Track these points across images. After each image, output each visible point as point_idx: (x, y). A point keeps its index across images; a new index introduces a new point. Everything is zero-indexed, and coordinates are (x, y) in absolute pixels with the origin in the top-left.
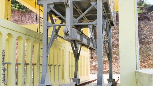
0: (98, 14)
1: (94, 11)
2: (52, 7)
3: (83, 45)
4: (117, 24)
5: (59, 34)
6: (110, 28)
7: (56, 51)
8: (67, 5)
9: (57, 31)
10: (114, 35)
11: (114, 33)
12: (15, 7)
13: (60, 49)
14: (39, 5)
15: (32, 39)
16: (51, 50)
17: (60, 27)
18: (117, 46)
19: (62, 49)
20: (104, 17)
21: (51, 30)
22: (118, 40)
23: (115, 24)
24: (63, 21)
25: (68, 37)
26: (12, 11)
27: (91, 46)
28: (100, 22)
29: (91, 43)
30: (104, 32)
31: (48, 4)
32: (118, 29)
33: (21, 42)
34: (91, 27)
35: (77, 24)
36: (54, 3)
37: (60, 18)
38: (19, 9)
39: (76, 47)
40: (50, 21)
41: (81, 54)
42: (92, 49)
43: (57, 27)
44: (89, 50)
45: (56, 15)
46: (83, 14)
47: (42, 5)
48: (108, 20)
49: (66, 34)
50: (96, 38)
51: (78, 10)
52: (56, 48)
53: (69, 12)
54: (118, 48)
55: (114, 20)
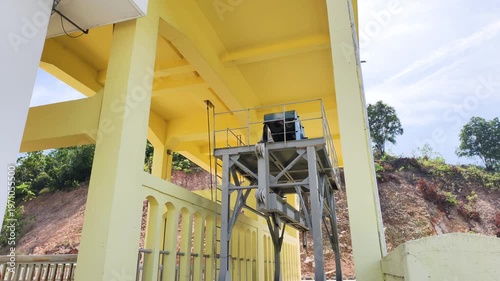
0: (309, 171)
1: (304, 164)
2: (235, 159)
3: (288, 221)
4: (344, 190)
5: (248, 203)
6: (331, 193)
7: (242, 234)
8: (260, 155)
9: (243, 199)
10: (340, 209)
11: (339, 204)
12: (177, 165)
13: (248, 230)
14: (217, 157)
15: (204, 213)
16: (235, 231)
17: (249, 190)
18: (346, 228)
19: (252, 230)
20: (321, 174)
21: (234, 195)
22: (347, 218)
23: (339, 186)
24: (254, 181)
25: (262, 206)
26: (173, 172)
27: (302, 223)
28: (313, 181)
29: (301, 219)
30: (322, 199)
31: (230, 156)
32: (345, 198)
33: (187, 218)
34: (299, 190)
35: (276, 185)
36: (239, 153)
37: (249, 178)
38: (183, 168)
39: (277, 225)
40: (233, 182)
41: (284, 240)
42: (303, 231)
43: (244, 192)
44: (298, 232)
45: (242, 173)
46: (285, 169)
47: (221, 157)
48: (326, 179)
49: (260, 201)
50: (309, 211)
51: (278, 163)
52: (241, 227)
53: (263, 166)
54: (349, 232)
55: (337, 179)
